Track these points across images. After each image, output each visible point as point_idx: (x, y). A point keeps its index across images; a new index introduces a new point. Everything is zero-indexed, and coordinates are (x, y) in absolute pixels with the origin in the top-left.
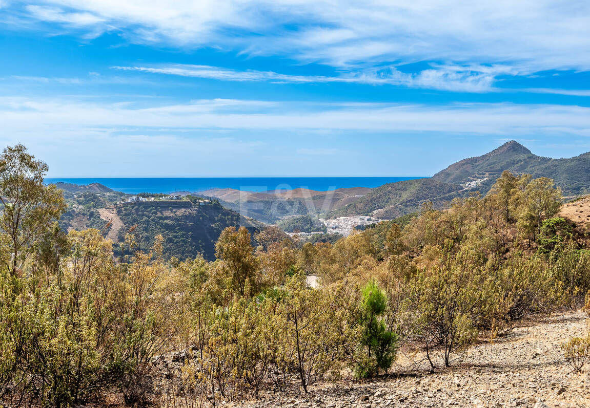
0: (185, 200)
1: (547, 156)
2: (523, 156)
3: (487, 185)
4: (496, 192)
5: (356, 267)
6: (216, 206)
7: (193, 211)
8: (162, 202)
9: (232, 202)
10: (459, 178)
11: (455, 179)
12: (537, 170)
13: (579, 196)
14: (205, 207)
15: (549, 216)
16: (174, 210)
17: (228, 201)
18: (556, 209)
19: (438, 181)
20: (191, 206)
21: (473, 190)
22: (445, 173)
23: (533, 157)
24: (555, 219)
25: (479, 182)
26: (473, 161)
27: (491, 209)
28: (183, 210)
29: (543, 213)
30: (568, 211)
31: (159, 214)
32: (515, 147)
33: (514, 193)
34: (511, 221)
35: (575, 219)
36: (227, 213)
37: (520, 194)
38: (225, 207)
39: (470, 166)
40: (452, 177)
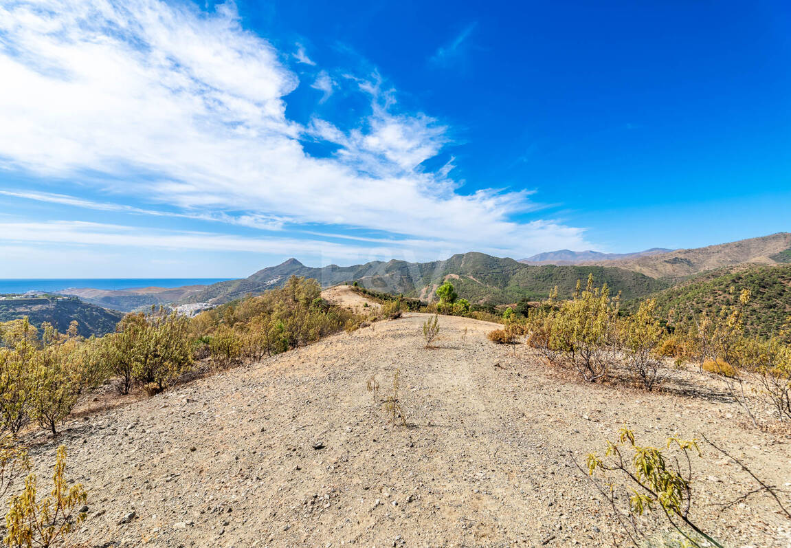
0: (41, 298)
1: (311, 267)
2: (298, 266)
3: (279, 282)
4: (287, 285)
5: (207, 334)
6: (76, 302)
7: (51, 306)
8: (15, 300)
9: (90, 297)
10: (264, 279)
11: (261, 279)
12: (306, 274)
13: (327, 287)
14: (64, 303)
15: (315, 297)
16: (29, 307)
17: (86, 297)
18: (317, 294)
19: (251, 280)
20: (49, 302)
21: (272, 285)
22: (255, 276)
23: (304, 267)
24: (318, 299)
25: (275, 280)
26: (272, 269)
27: (286, 295)
28: (40, 306)
29: (312, 296)
30: (325, 295)
31: (11, 311)
32: (294, 262)
33: (298, 287)
34: (296, 301)
35: (328, 299)
36: (87, 306)
37: (301, 287)
38: (84, 302)
39: (270, 272)
40: (260, 278)
